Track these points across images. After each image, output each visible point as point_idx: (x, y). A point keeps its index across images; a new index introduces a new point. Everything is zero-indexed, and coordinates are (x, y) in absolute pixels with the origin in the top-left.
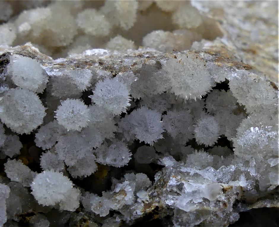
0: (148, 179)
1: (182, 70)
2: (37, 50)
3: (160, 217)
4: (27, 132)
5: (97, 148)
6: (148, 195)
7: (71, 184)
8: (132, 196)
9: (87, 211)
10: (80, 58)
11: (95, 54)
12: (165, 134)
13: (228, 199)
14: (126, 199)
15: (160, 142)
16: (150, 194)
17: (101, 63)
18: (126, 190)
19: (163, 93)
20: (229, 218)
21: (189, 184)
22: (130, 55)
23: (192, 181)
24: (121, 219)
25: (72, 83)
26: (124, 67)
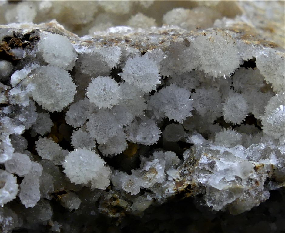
0: (177, 157)
1: (212, 48)
2: (62, 27)
3: (192, 195)
4: (58, 109)
5: (127, 125)
6: (178, 174)
7: (103, 162)
8: (163, 174)
9: (117, 189)
10: (105, 35)
11: (119, 31)
12: (194, 112)
13: (260, 177)
14: (158, 177)
15: (188, 121)
16: (180, 172)
17: (127, 41)
18: (156, 168)
19: (192, 70)
20: (260, 196)
21: (221, 162)
22: (155, 33)
23: (223, 159)
24: (152, 198)
25: (102, 60)
26: (152, 44)
